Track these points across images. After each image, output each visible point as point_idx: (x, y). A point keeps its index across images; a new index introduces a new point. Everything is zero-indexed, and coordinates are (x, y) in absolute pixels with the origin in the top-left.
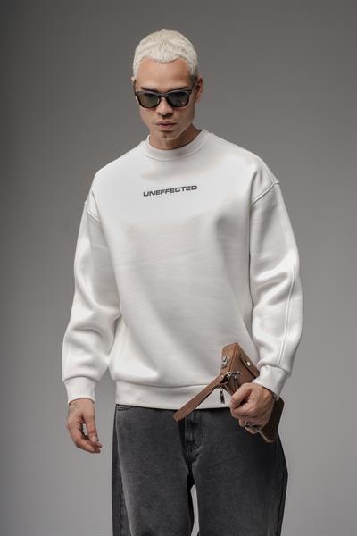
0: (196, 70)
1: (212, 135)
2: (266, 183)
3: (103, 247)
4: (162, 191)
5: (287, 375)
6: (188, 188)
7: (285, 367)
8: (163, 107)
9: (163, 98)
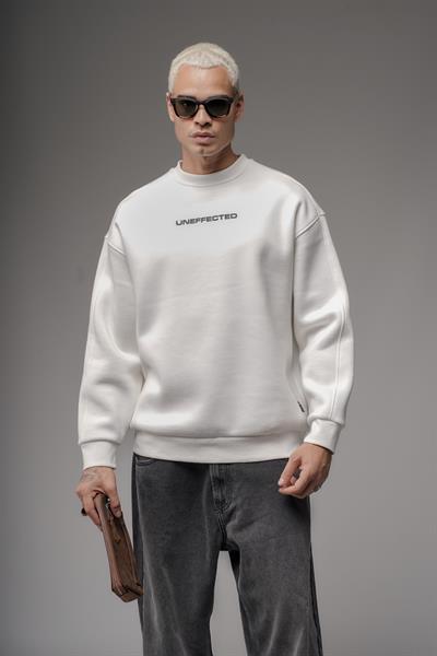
0: (237, 83)
1: (251, 161)
2: (311, 215)
3: (128, 284)
4: (197, 220)
5: (340, 427)
6: (227, 217)
7: (338, 419)
8: (202, 116)
9: (202, 106)
